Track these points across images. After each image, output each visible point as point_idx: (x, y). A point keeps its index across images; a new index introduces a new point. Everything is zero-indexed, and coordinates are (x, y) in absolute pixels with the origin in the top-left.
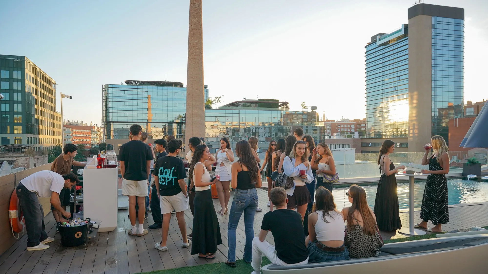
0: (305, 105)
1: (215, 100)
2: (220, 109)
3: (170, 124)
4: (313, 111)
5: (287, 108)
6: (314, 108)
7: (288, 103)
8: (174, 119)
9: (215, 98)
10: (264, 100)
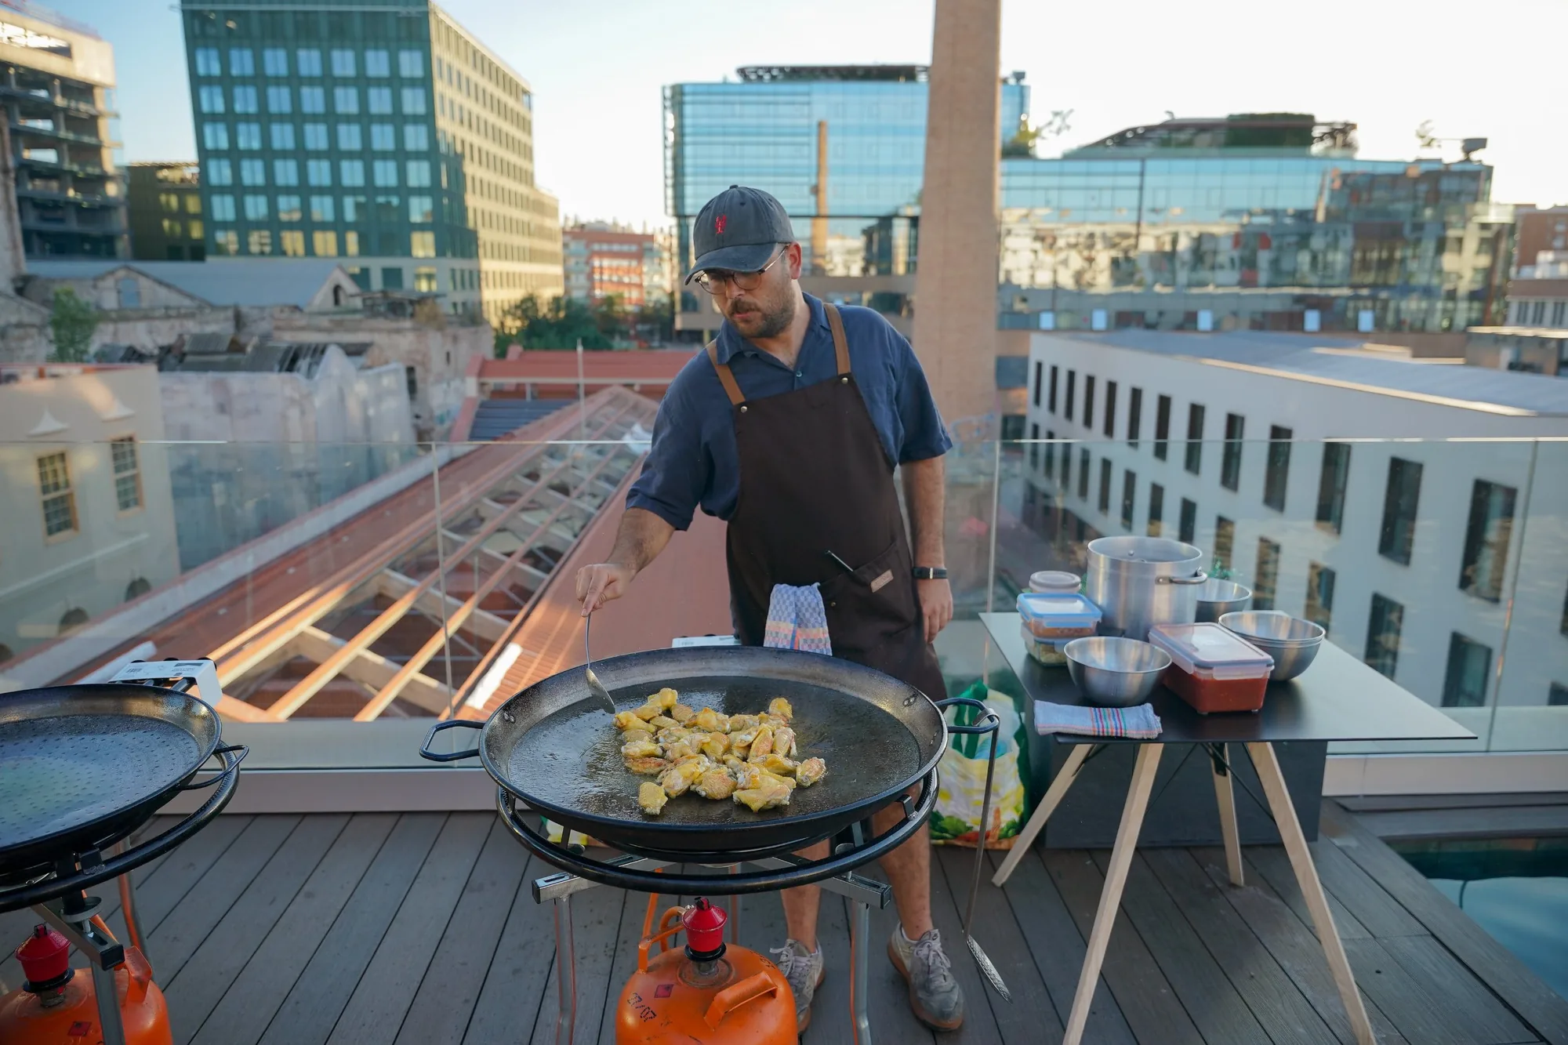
0: (1431, 135)
1: (1050, 123)
2: (1069, 157)
3: (886, 222)
4: (1468, 160)
5: (1348, 146)
6: (1473, 144)
7: (1353, 126)
8: (901, 201)
9: (1050, 117)
10: (1253, 117)
